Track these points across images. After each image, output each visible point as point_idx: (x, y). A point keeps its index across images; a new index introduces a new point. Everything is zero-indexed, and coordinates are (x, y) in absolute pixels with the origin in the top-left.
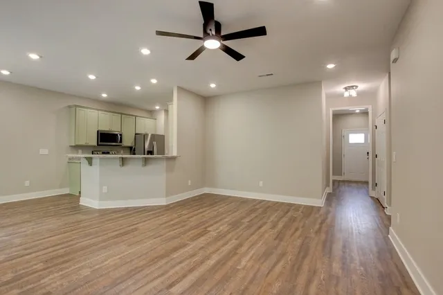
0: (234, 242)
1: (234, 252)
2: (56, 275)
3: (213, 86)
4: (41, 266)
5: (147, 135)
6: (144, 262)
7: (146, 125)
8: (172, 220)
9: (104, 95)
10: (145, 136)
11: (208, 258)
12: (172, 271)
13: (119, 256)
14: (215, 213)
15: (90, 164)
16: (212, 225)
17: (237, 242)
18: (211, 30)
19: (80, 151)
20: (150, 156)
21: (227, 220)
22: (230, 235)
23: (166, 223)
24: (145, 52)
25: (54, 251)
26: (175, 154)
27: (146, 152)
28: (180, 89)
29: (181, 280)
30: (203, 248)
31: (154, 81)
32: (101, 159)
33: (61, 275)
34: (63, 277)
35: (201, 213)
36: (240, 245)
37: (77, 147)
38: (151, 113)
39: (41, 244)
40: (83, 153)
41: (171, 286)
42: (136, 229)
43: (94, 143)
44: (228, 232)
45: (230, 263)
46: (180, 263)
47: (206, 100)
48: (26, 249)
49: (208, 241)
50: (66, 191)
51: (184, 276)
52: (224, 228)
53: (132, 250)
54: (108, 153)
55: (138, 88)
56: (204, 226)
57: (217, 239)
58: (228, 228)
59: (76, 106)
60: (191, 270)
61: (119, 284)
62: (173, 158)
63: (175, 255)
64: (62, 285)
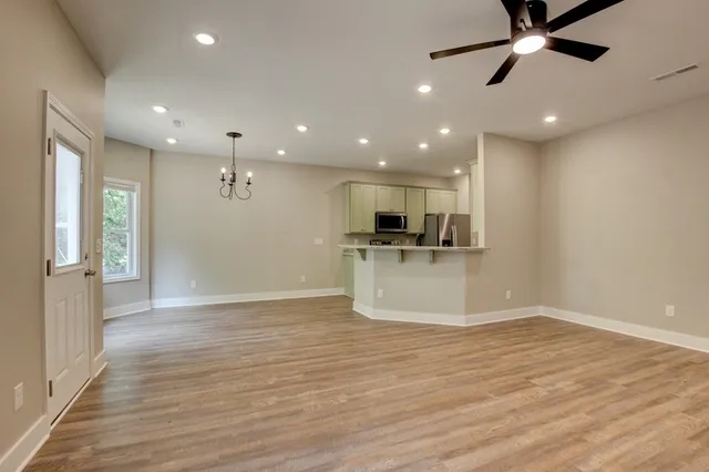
0: (582, 419)
1: (578, 436)
2: (313, 392)
3: (550, 119)
4: (300, 377)
5: (443, 215)
6: (416, 407)
7: (440, 201)
8: (469, 353)
9: (382, 163)
10: (439, 218)
11: (520, 431)
12: (454, 434)
13: (384, 389)
14: (553, 354)
15: (364, 258)
16: (540, 376)
17: (590, 418)
18: (522, 21)
19: (356, 241)
20: (446, 248)
21: (575, 371)
22: (576, 403)
23: (461, 355)
24: (425, 89)
25: (315, 363)
26: (481, 245)
27: (441, 243)
28: (489, 136)
29: (465, 453)
30: (514, 411)
31: (445, 131)
32: (375, 251)
33: (318, 394)
34: (320, 396)
35: (524, 350)
36: (596, 427)
37: (352, 236)
38: (449, 182)
39: (306, 351)
40: (359, 244)
41: (448, 456)
42: (415, 356)
43: (371, 229)
44: (574, 395)
45: (564, 455)
46: (471, 424)
47: (540, 149)
48: (292, 354)
49: (528, 403)
50: (341, 291)
51: (471, 449)
52: (565, 385)
53: (403, 385)
54: (389, 243)
55: (423, 146)
56: (525, 374)
57: (547, 402)
58: (575, 388)
59: (351, 182)
60: (486, 443)
61: (376, 427)
62: (480, 252)
63: (464, 410)
64: (316, 406)
